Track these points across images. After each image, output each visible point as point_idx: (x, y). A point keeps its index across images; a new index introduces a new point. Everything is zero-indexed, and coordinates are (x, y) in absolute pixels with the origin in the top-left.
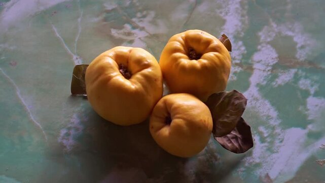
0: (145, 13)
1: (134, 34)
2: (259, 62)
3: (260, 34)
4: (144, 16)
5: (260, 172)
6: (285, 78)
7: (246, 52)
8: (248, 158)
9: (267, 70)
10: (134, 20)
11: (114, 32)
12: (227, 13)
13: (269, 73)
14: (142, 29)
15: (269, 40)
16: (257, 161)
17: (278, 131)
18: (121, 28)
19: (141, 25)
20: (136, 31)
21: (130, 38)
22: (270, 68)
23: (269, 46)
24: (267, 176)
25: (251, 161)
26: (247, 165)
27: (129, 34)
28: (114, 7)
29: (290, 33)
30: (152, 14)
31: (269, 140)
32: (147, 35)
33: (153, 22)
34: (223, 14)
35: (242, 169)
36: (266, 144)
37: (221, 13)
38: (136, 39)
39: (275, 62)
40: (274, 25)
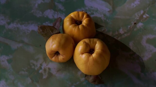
0: (32, 65)
1: (45, 68)
2: (53, 16)
3: (38, 16)
4: (34, 65)
5: (108, 14)
6: (60, 6)
7: (49, 22)
8: (102, 18)
9: (57, 13)
10: (36, 69)
11: (44, 77)
12: (28, 30)
13: (59, 12)
14: (41, 65)
15: (41, 13)
16: (103, 15)
17: (87, 8)
18: (42, 74)
19: (39, 66)
20: (43, 67)
21: (47, 70)
22: (56, 12)
23: (44, 13)
24: (109, 12)
25: (103, 17)
26: (105, 19)
27: (45, 70)
28: (29, 79)
29: (36, 5)
30: (32, 61)
31: (92, 12)
32: (44, 62)
33: (37, 60)
34: (28, 31)
35: (108, 20)
36: (94, 13)
37: (28, 32)
38: (47, 67)
39: (53, 10)
40: (33, 11)
